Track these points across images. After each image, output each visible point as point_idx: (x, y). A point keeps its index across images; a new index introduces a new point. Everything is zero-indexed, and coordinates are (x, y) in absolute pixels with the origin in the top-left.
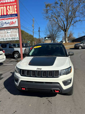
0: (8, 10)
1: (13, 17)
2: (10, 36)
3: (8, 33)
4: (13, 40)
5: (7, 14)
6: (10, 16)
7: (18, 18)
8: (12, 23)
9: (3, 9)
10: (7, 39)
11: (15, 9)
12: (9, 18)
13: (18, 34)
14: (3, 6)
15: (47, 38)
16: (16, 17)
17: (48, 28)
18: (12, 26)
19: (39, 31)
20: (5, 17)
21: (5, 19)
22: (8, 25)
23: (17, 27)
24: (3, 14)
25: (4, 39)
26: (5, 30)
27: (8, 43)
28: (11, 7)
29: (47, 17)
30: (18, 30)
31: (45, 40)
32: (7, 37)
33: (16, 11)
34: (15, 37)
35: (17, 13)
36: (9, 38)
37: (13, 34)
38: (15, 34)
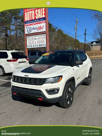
0: (36, 14)
1: (41, 21)
2: (38, 42)
3: (35, 39)
4: (41, 46)
5: (35, 19)
6: (38, 20)
7: (46, 22)
8: (40, 28)
9: (32, 13)
10: (35, 46)
11: (44, 12)
12: (37, 22)
13: (45, 40)
14: (32, 10)
15: (94, 43)
16: (44, 21)
17: (98, 29)
18: (40, 31)
19: (85, 34)
20: (33, 22)
21: (33, 24)
22: (36, 31)
23: (45, 33)
24: (31, 19)
25: (31, 46)
26: (33, 36)
27: (37, 51)
28: (39, 10)
29: (96, 15)
30: (45, 36)
31: (92, 45)
32: (35, 44)
33: (45, 14)
34: (42, 44)
35: (45, 16)
36: (36, 44)
37: (41, 40)
38: (42, 40)
